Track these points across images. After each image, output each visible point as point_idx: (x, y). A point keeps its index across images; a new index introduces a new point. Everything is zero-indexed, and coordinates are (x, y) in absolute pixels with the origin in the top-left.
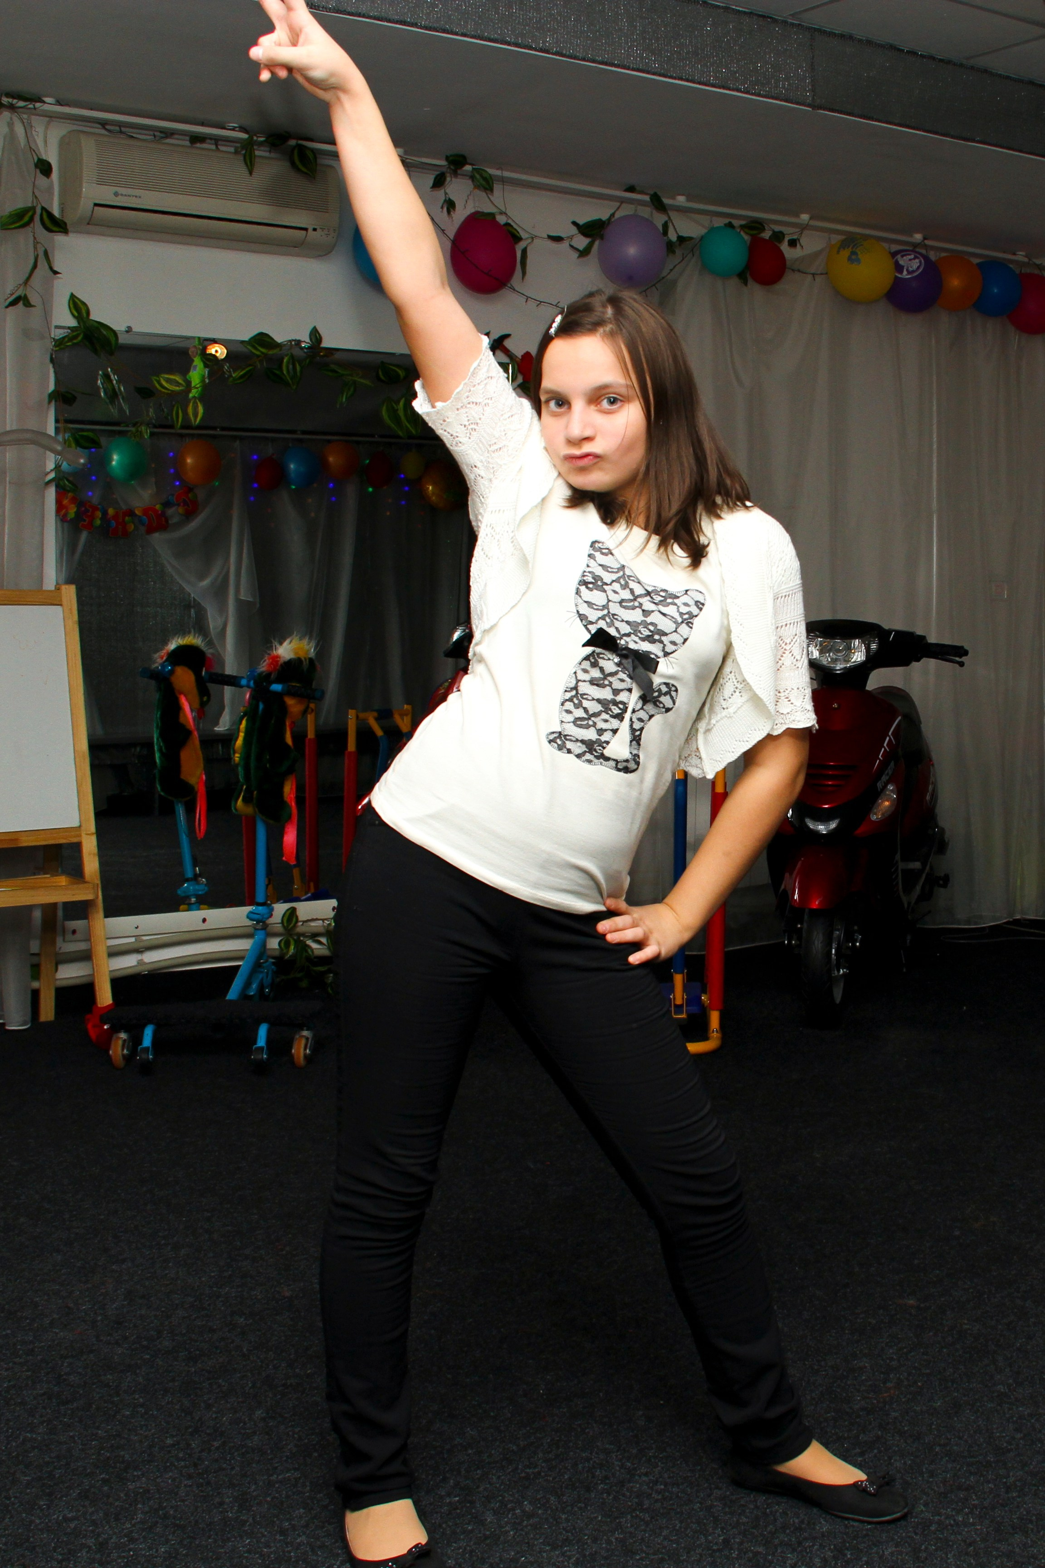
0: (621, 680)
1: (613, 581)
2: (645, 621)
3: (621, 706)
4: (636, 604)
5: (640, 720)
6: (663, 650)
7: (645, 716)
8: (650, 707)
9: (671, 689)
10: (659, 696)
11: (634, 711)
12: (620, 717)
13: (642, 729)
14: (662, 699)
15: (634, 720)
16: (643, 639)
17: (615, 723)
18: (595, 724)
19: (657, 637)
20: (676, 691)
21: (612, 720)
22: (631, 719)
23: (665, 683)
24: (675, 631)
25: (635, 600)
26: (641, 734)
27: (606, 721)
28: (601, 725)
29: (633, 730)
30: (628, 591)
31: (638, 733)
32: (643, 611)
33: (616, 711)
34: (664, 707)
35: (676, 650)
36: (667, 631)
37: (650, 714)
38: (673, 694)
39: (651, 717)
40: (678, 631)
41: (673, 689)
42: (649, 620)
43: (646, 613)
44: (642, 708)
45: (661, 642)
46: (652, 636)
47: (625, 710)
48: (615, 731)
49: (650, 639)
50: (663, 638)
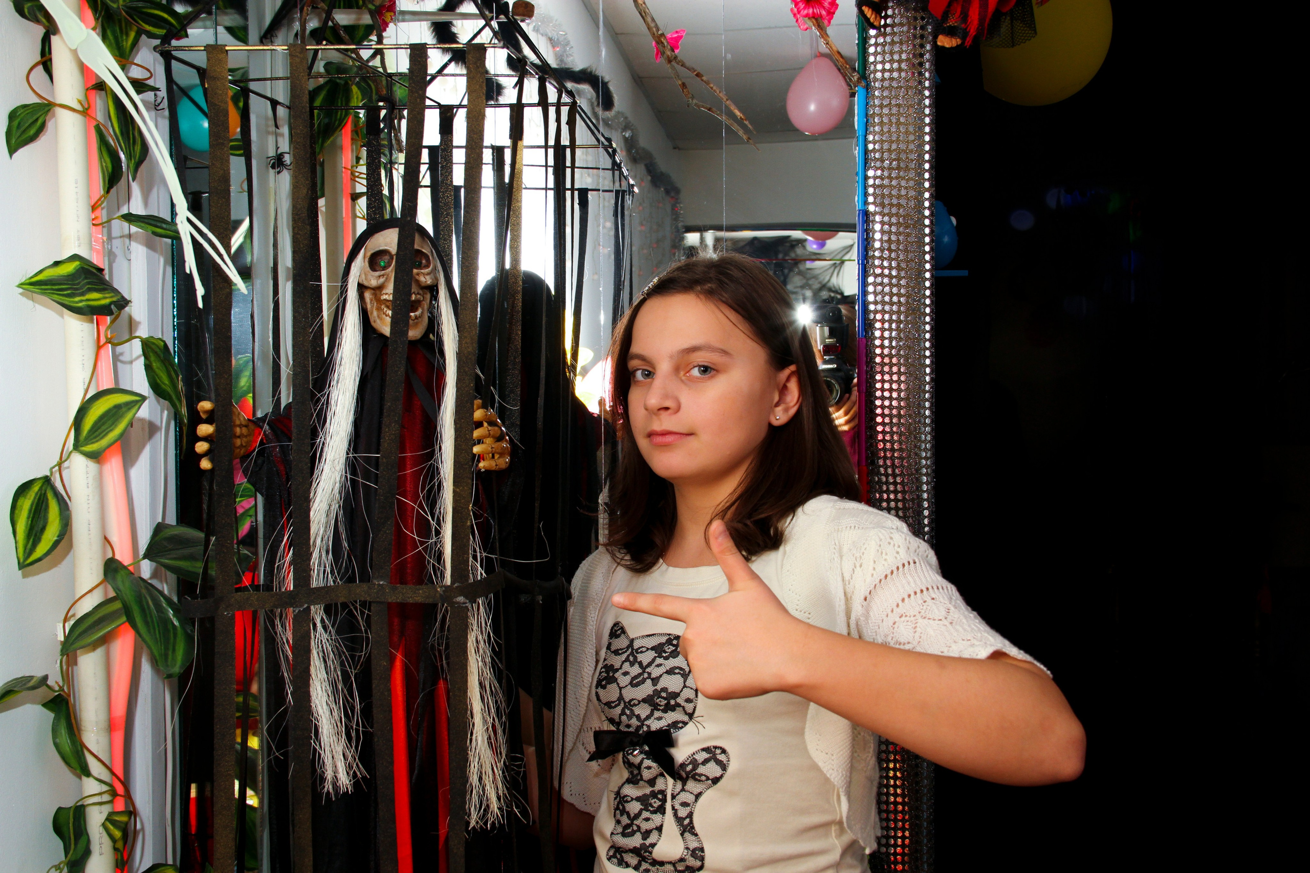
0: (650, 768)
1: (623, 662)
2: (656, 689)
3: (660, 796)
4: (646, 675)
5: (685, 804)
6: (686, 713)
7: (690, 798)
8: (691, 785)
9: (714, 754)
10: (695, 768)
11: (673, 797)
12: (661, 810)
13: (690, 815)
14: (701, 770)
15: (677, 807)
16: (665, 711)
17: (657, 819)
18: (639, 827)
19: (672, 702)
20: (724, 751)
21: (653, 816)
22: (673, 808)
23: (703, 750)
24: (685, 686)
25: (644, 672)
26: (691, 822)
27: (647, 819)
28: (645, 826)
29: (679, 820)
30: (637, 665)
31: (687, 822)
32: (653, 680)
33: (656, 803)
34: (708, 778)
35: (695, 707)
36: (678, 691)
37: (695, 793)
38: (722, 757)
39: (698, 796)
40: (687, 685)
41: (718, 751)
42: (659, 687)
43: (655, 681)
44: (683, 790)
45: (678, 705)
46: (668, 703)
47: (664, 800)
48: (660, 829)
49: (668, 708)
50: (679, 700)
